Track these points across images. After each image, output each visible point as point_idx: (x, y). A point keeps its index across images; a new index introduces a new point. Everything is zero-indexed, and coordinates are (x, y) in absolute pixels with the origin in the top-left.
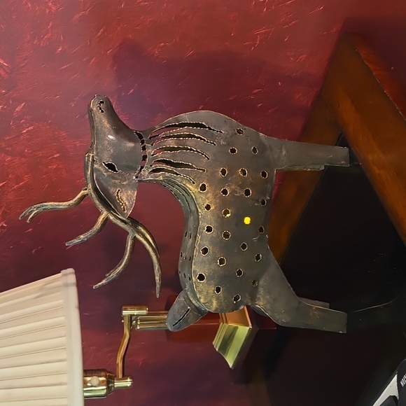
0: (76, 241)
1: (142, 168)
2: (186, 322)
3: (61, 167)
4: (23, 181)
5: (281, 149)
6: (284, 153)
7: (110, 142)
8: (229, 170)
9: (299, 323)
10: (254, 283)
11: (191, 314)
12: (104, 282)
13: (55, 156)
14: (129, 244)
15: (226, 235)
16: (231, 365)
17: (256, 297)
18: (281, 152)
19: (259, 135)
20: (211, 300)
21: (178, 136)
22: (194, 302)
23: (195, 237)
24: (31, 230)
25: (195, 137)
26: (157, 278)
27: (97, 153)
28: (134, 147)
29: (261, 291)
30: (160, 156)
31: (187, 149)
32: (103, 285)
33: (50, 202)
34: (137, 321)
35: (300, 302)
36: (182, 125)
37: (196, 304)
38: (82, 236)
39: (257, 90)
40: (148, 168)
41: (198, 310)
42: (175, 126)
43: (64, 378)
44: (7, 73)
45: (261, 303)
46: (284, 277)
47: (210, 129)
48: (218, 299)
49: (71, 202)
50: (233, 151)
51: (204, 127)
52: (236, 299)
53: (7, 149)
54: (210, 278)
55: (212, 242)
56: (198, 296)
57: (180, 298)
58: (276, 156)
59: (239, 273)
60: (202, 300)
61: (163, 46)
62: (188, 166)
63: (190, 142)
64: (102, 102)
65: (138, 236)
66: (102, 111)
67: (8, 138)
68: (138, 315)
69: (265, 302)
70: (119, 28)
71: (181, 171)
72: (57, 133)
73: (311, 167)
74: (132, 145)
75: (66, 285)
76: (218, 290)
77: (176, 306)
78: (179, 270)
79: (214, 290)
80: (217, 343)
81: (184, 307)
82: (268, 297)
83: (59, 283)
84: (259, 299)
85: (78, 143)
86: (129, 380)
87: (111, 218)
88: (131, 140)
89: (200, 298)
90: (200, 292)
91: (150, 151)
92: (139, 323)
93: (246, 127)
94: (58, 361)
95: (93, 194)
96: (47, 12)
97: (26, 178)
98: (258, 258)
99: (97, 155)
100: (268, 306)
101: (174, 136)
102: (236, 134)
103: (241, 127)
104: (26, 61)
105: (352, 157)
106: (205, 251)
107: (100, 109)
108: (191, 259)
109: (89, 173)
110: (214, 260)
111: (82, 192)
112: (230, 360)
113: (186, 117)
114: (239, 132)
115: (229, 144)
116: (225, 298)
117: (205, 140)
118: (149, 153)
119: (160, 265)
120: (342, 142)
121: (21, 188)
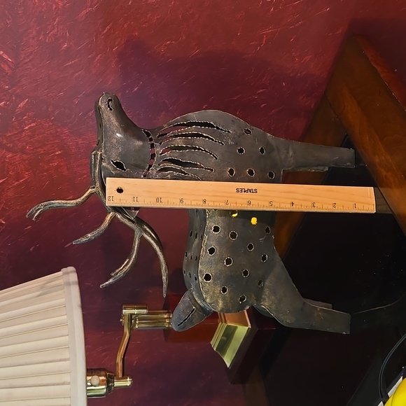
0: (84, 240)
1: (150, 166)
2: (191, 321)
3: (62, 164)
4: (24, 178)
5: (288, 149)
6: (291, 153)
7: (118, 140)
8: (236, 171)
9: (304, 324)
10: (260, 283)
11: (196, 314)
12: (111, 281)
13: (57, 153)
14: (137, 243)
15: (233, 235)
16: (228, 365)
17: (261, 298)
18: (288, 153)
19: (266, 135)
20: (217, 300)
21: (186, 136)
22: (199, 302)
23: (202, 237)
24: (29, 227)
25: (203, 136)
26: (164, 278)
27: (105, 152)
28: (143, 146)
29: (267, 291)
30: (168, 155)
31: (195, 148)
32: (110, 284)
33: (57, 200)
34: (136, 320)
35: (304, 303)
36: (190, 124)
37: (201, 304)
38: (89, 235)
39: (261, 91)
40: (156, 167)
41: (203, 309)
42: (183, 125)
43: (67, 378)
44: (11, 68)
45: (266, 304)
46: (289, 277)
47: (218, 128)
48: (224, 299)
49: (79, 200)
50: (241, 151)
51: (212, 126)
52: (242, 299)
53: (9, 145)
54: (216, 278)
55: (219, 242)
56: (204, 296)
57: (185, 299)
58: (283, 157)
59: (246, 273)
60: (208, 300)
61: (170, 44)
62: (195, 165)
63: (198, 142)
64: (110, 100)
65: (145, 236)
66: (111, 109)
67: (10, 134)
68: (137, 314)
69: (271, 302)
70: (125, 26)
71: (190, 171)
72: (59, 130)
73: (316, 168)
74: (140, 143)
75: (68, 284)
76: (224, 290)
77: (181, 306)
78: (184, 269)
79: (220, 291)
80: (215, 343)
81: (189, 307)
82: (273, 298)
83: (61, 281)
84: (264, 299)
85: (80, 141)
86: (128, 379)
87: (119, 217)
88: (139, 138)
89: (206, 298)
90: (206, 292)
91: (159, 150)
92: (137, 322)
93: (254, 128)
94: (60, 360)
95: (100, 192)
96: (54, 8)
97: (26, 175)
98: (264, 258)
99: (105, 153)
100: (273, 307)
101: (182, 136)
102: (243, 134)
103: (249, 127)
104: (31, 57)
105: (358, 159)
106: (212, 251)
107: (109, 107)
108: (197, 259)
109: (97, 171)
110: (221, 260)
111: (90, 190)
112: (228, 360)
113: (194, 116)
114: (248, 132)
115: (237, 144)
116: (231, 298)
117: (213, 140)
118: (158, 152)
119: (167, 265)
120: (348, 143)
121: (21, 185)
